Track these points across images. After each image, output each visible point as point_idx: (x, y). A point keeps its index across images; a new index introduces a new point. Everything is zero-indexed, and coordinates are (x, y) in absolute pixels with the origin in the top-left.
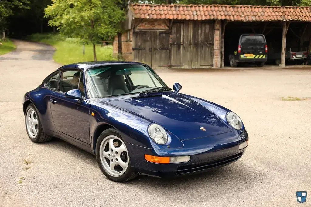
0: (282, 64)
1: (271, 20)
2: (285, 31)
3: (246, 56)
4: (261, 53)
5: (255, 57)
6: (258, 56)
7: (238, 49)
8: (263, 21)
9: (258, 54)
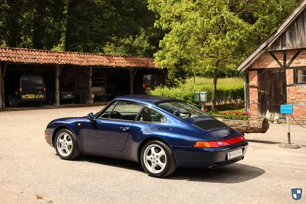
0: (56, 103)
1: (48, 62)
2: (58, 73)
3: (27, 96)
4: (40, 93)
5: (35, 97)
6: (38, 96)
7: (20, 90)
8: (41, 63)
9: (38, 95)
